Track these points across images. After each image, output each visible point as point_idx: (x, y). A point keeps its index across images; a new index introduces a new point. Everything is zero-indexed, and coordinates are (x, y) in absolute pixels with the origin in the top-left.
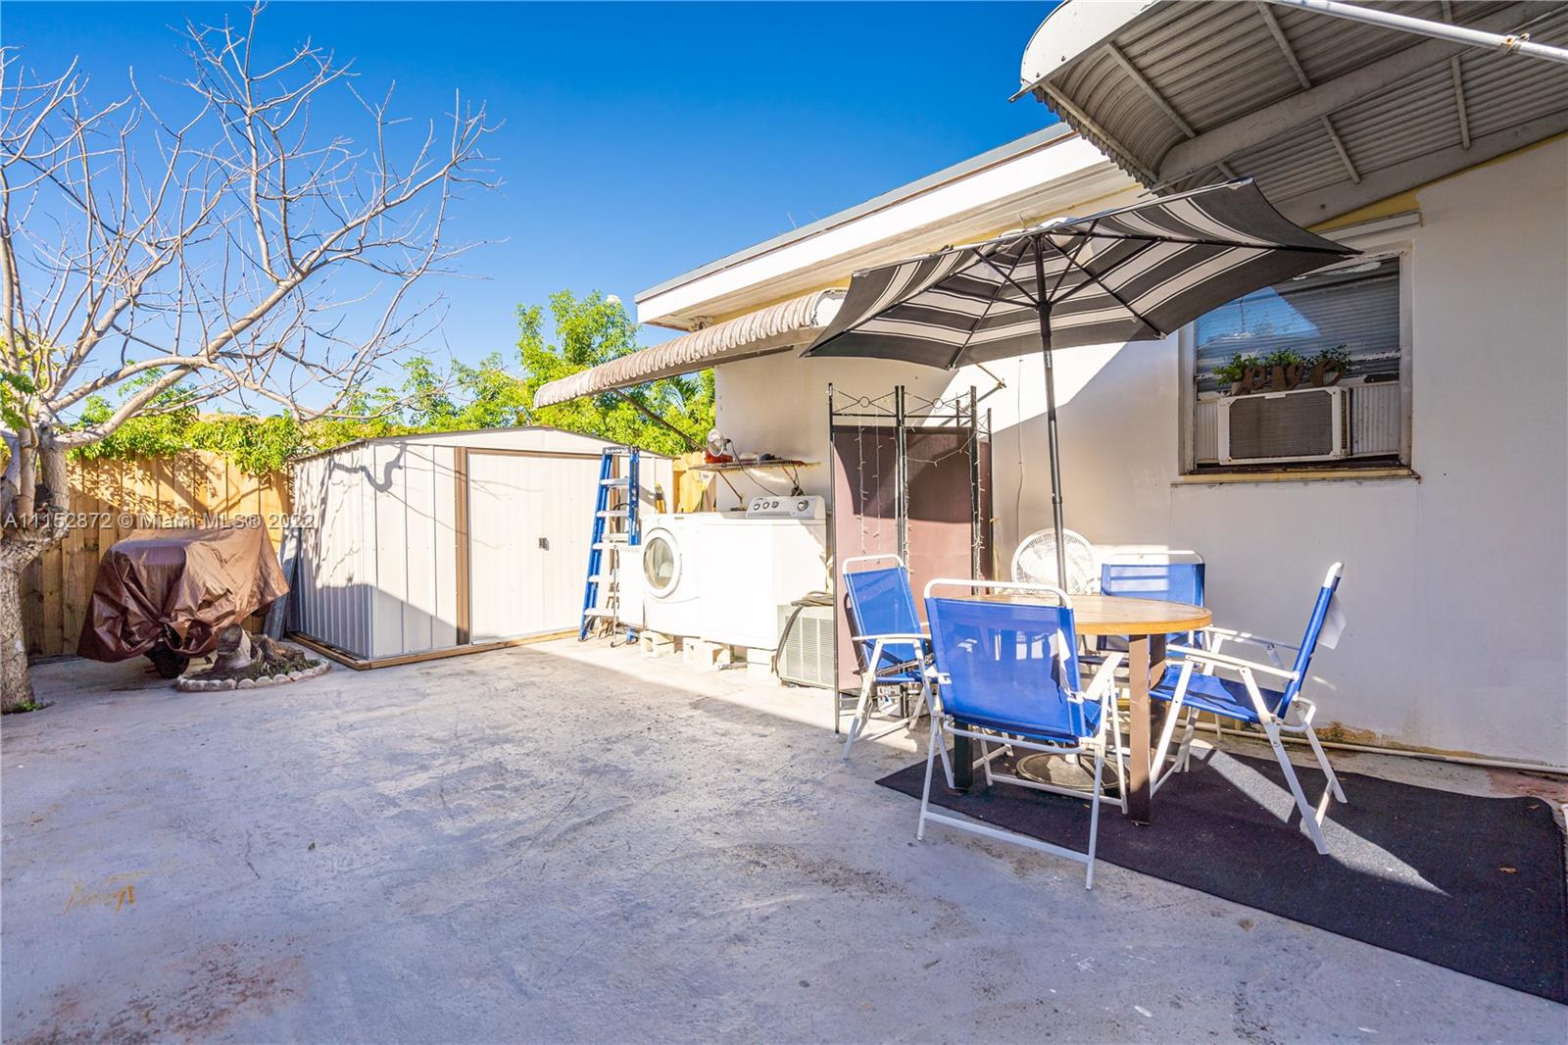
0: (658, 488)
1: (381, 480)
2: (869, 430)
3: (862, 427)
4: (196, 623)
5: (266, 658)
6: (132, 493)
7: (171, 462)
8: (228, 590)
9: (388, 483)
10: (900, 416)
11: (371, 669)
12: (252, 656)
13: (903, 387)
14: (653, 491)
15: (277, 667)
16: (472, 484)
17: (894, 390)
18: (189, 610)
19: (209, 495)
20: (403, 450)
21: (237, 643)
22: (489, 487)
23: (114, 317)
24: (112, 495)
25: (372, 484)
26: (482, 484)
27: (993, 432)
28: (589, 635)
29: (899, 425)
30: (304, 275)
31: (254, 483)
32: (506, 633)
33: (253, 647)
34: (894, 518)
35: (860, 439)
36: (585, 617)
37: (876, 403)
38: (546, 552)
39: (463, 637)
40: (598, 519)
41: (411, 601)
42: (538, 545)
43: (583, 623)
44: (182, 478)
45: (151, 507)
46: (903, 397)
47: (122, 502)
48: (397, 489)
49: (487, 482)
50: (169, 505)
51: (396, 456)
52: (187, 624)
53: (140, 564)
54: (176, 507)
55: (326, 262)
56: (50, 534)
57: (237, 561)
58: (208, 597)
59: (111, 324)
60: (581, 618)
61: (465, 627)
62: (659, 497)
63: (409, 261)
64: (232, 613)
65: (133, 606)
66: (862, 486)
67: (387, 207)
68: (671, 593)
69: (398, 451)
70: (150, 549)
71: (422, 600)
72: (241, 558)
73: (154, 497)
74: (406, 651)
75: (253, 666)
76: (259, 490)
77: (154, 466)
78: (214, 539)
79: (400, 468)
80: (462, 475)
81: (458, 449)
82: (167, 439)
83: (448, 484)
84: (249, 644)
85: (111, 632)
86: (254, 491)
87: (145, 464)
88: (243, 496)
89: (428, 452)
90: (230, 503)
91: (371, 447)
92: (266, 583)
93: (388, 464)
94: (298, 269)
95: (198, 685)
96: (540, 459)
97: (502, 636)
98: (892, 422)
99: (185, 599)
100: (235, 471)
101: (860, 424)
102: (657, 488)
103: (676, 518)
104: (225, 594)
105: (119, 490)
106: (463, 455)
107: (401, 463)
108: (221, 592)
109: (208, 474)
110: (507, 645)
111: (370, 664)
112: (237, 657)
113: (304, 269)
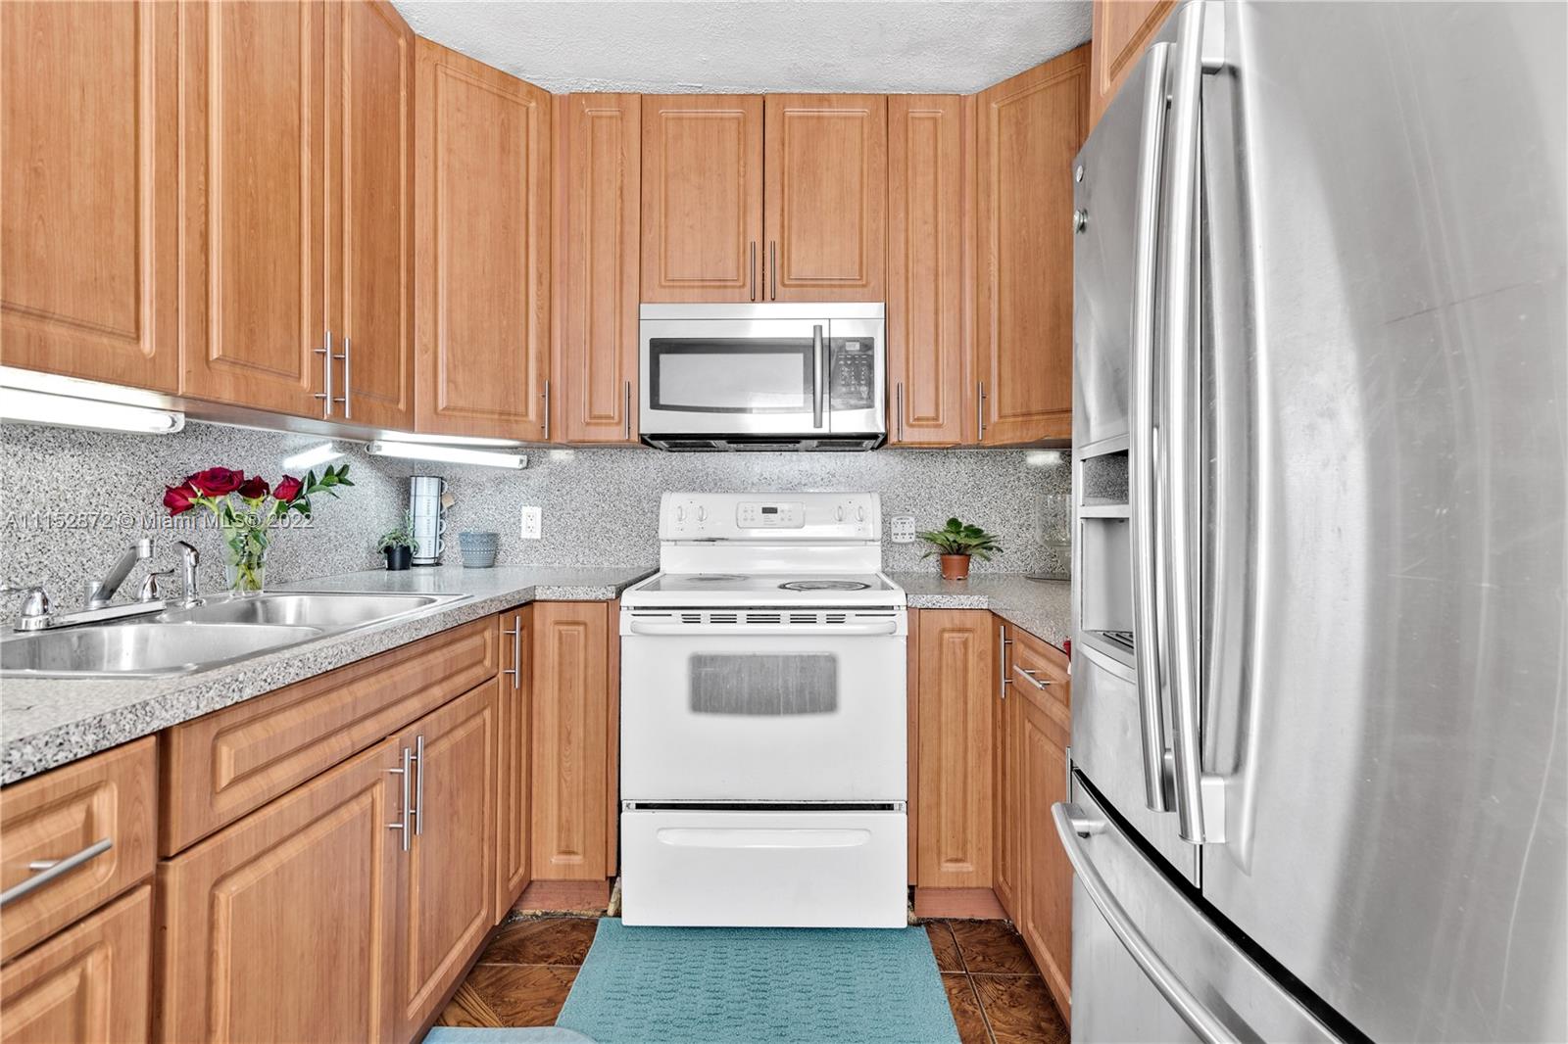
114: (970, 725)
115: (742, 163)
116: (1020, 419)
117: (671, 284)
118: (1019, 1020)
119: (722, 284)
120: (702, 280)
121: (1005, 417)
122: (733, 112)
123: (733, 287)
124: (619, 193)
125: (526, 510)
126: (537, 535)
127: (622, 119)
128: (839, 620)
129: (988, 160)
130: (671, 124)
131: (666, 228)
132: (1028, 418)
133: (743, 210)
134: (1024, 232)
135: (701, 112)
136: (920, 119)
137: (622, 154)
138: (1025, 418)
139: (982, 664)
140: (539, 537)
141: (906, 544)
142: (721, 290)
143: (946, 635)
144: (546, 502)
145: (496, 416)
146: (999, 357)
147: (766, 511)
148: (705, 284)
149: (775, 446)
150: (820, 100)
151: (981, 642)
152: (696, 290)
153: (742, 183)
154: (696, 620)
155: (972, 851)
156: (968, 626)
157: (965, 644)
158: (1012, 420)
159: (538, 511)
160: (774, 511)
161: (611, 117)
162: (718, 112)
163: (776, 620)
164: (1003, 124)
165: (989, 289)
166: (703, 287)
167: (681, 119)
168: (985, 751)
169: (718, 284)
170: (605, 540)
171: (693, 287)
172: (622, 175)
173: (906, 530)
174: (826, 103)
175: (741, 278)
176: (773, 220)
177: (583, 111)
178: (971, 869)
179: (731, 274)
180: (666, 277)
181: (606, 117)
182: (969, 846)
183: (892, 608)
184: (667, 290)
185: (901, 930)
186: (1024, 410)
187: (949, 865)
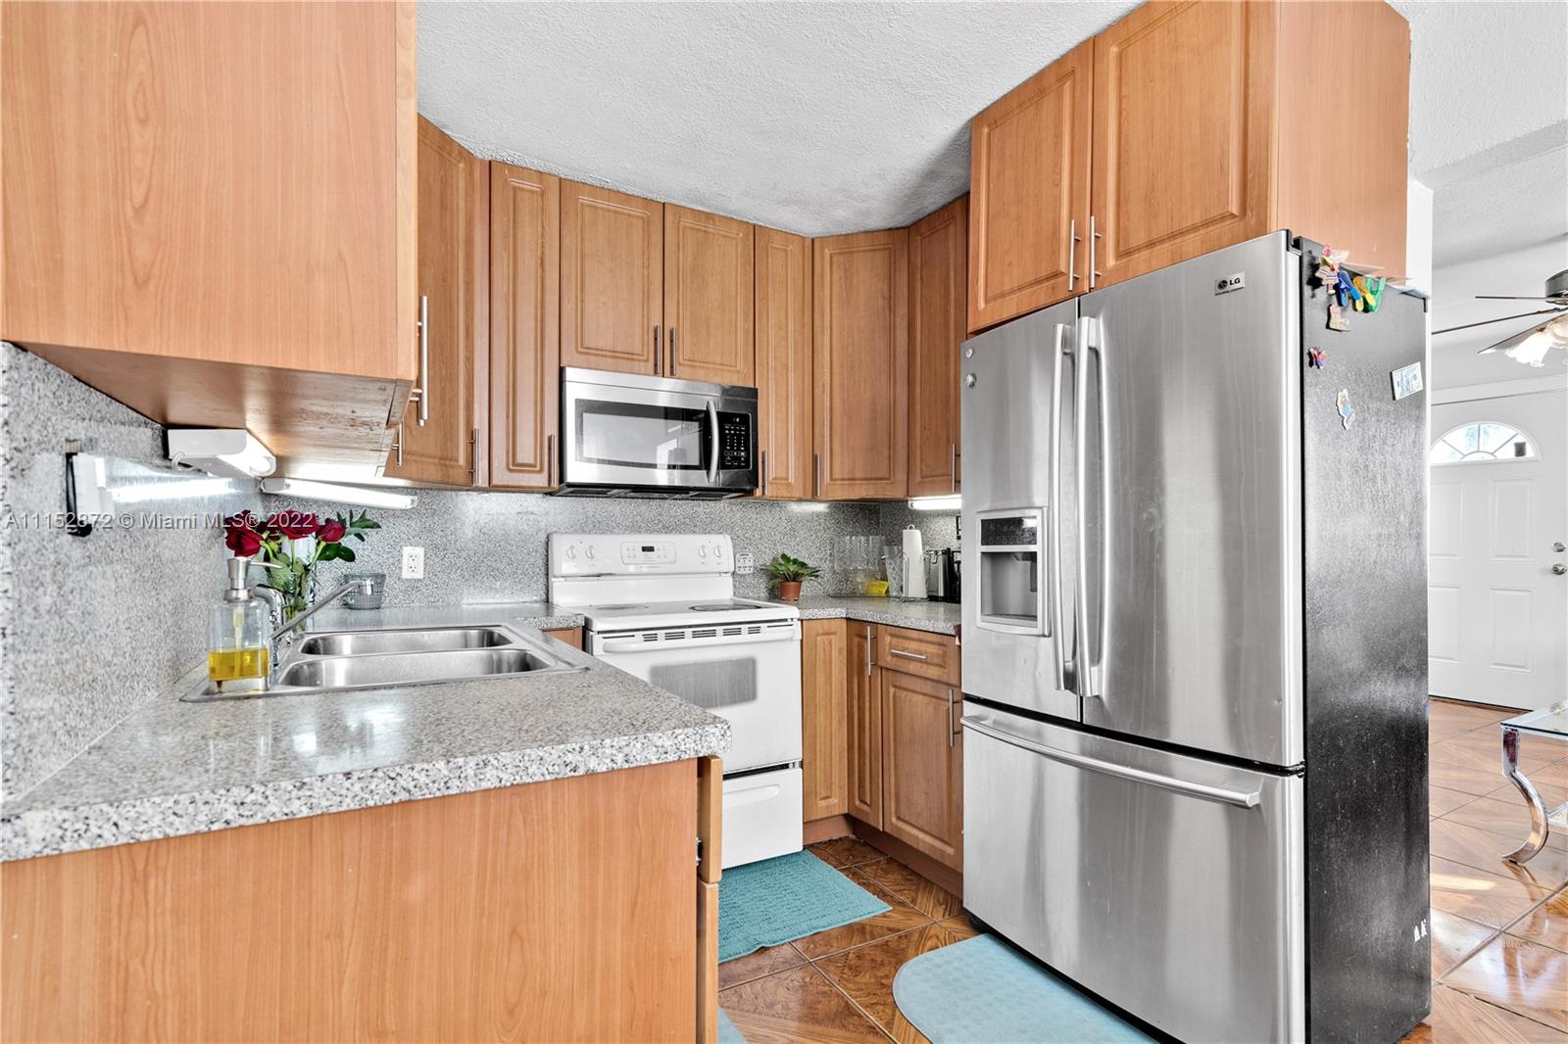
114: (833, 701)
115: (646, 256)
116: (847, 482)
117: (586, 351)
118: (895, 879)
119: (630, 356)
120: (614, 352)
121: (835, 480)
122: (637, 211)
123: (639, 360)
124: (539, 262)
125: (407, 550)
126: (420, 575)
127: (542, 196)
128: (757, 631)
129: (823, 290)
130: (587, 211)
131: (582, 301)
132: (853, 482)
133: (647, 299)
134: (850, 349)
135: (613, 206)
136: (777, 249)
137: (543, 227)
138: (850, 482)
139: (841, 657)
140: (421, 577)
141: (744, 575)
142: (629, 362)
143: (819, 638)
144: (430, 543)
145: (436, 461)
146: (831, 435)
147: (645, 549)
148: (616, 354)
149: (645, 495)
150: (707, 218)
151: (839, 642)
152: (608, 359)
153: (646, 273)
154: (654, 638)
155: (835, 789)
156: (833, 630)
157: (830, 643)
158: (840, 482)
159: (420, 551)
160: (651, 549)
161: (532, 192)
162: (626, 209)
163: (713, 634)
164: (835, 266)
165: (824, 385)
166: (614, 357)
167: (595, 208)
168: (843, 717)
169: (626, 356)
170: (491, 578)
171: (606, 356)
172: (542, 247)
173: (748, 564)
174: (711, 222)
175: (645, 353)
176: (670, 308)
177: (506, 180)
178: (836, 801)
179: (637, 349)
180: (582, 344)
181: (528, 191)
182: (833, 786)
183: (786, 620)
184: (584, 357)
185: (797, 854)
186: (850, 476)
187: (823, 801)
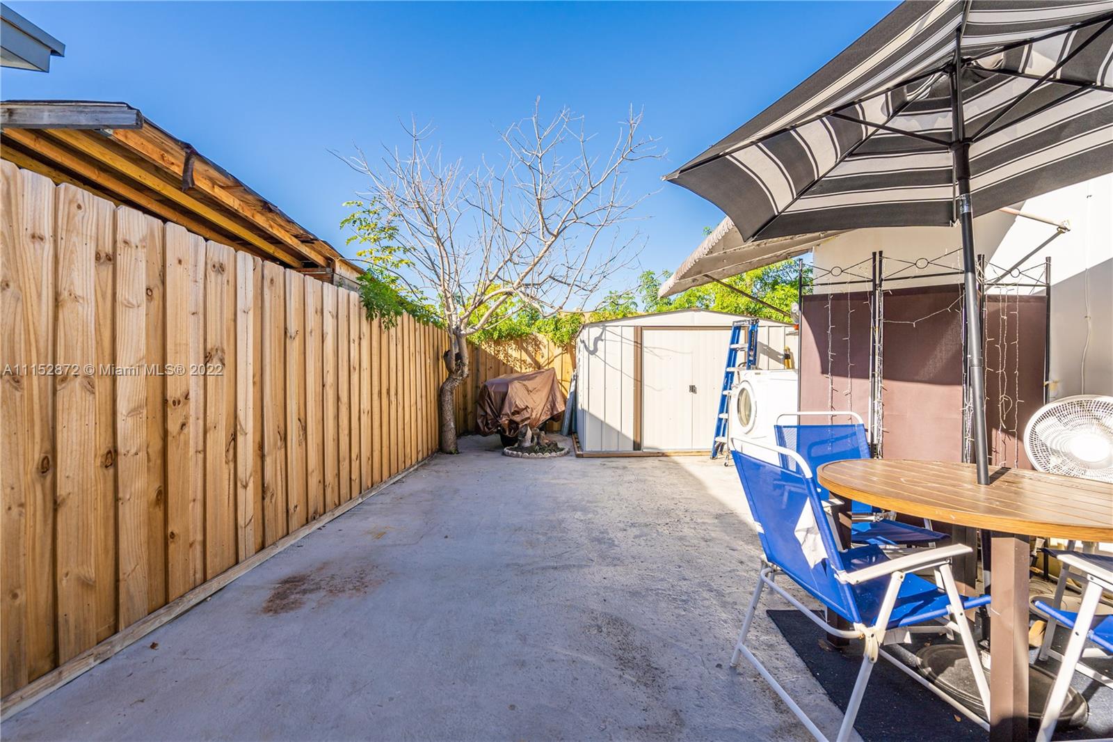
0: (787, 350)
1: (592, 348)
2: (838, 297)
3: (831, 294)
4: (511, 422)
5: (538, 443)
6: (511, 356)
7: (526, 341)
8: (527, 406)
9: (596, 350)
10: (876, 280)
11: (583, 457)
12: (532, 442)
13: (881, 253)
14: (782, 352)
15: (542, 450)
16: (645, 349)
17: (872, 257)
18: (507, 415)
19: (541, 356)
20: (604, 329)
21: (525, 434)
22: (656, 351)
23: (498, 272)
24: (504, 357)
25: (587, 351)
26: (651, 349)
27: (1052, 284)
28: (719, 455)
29: (875, 289)
30: (556, 237)
31: (560, 350)
32: (664, 447)
33: (533, 436)
34: (868, 378)
35: (829, 305)
36: (715, 442)
37: (849, 271)
38: (694, 394)
39: (637, 446)
40: (727, 373)
41: (607, 421)
42: (689, 389)
43: (714, 447)
44: (530, 348)
45: (517, 363)
46: (881, 262)
47: (508, 361)
48: (600, 353)
49: (654, 348)
50: (525, 362)
51: (600, 332)
52: (507, 422)
53: (492, 390)
54: (528, 363)
55: (566, 227)
56: (462, 375)
57: (537, 391)
58: (516, 409)
59: (497, 275)
60: (713, 443)
61: (639, 440)
62: (787, 357)
63: (599, 217)
64: (529, 418)
65: (489, 411)
66: (830, 349)
67: (593, 188)
68: (750, 431)
69: (601, 330)
70: (496, 384)
71: (613, 421)
72: (539, 390)
73: (519, 358)
74: (603, 450)
75: (531, 447)
76: (562, 354)
77: (520, 342)
78: (525, 380)
79: (602, 340)
80: (639, 344)
81: (636, 328)
82: (525, 329)
83: (629, 349)
84: (531, 435)
85: (482, 422)
86: (559, 355)
87: (516, 343)
88: (555, 357)
89: (618, 330)
90: (550, 361)
91: (587, 329)
92: (554, 404)
93: (595, 338)
94: (553, 235)
95: (513, 454)
96: (691, 331)
97: (660, 448)
98: (868, 287)
99: (506, 410)
100: (552, 344)
101: (829, 292)
102: (785, 350)
103: (756, 374)
104: (525, 408)
105: (507, 355)
106: (639, 331)
107: (603, 338)
108: (524, 407)
109: (541, 346)
110: (663, 455)
111: (582, 455)
112: (525, 441)
113: (555, 234)
